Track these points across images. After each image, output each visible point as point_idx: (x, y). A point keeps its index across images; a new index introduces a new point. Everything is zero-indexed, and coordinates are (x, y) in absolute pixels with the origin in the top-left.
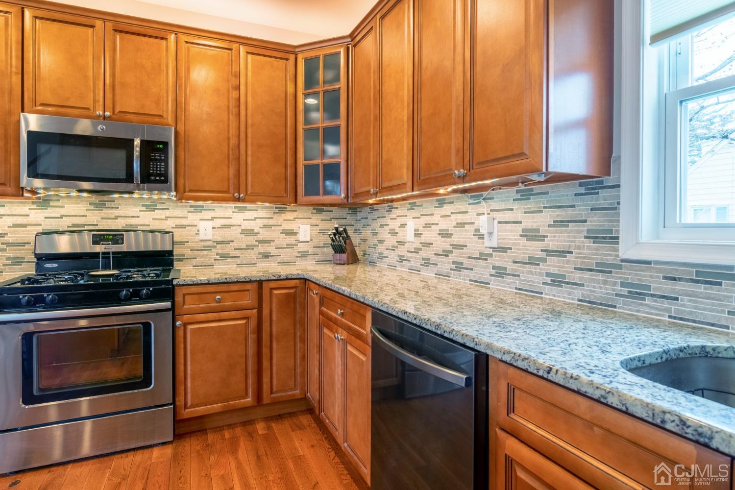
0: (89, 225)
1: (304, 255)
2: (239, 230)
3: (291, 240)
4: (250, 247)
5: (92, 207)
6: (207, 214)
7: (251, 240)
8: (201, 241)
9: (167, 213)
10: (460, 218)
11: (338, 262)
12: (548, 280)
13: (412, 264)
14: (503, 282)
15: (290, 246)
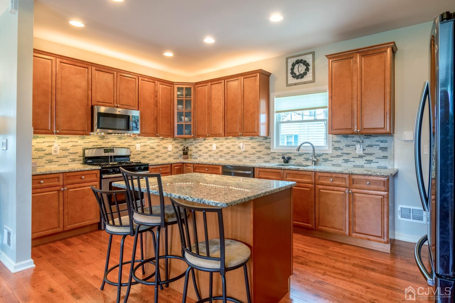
0: (99, 145)
1: (170, 156)
2: (149, 147)
3: (165, 150)
4: (152, 154)
5: (100, 138)
6: (138, 141)
7: (153, 151)
8: (137, 151)
9: (125, 141)
10: (233, 143)
11: (185, 158)
12: (257, 158)
13: (215, 157)
14: (246, 159)
15: (165, 153)
